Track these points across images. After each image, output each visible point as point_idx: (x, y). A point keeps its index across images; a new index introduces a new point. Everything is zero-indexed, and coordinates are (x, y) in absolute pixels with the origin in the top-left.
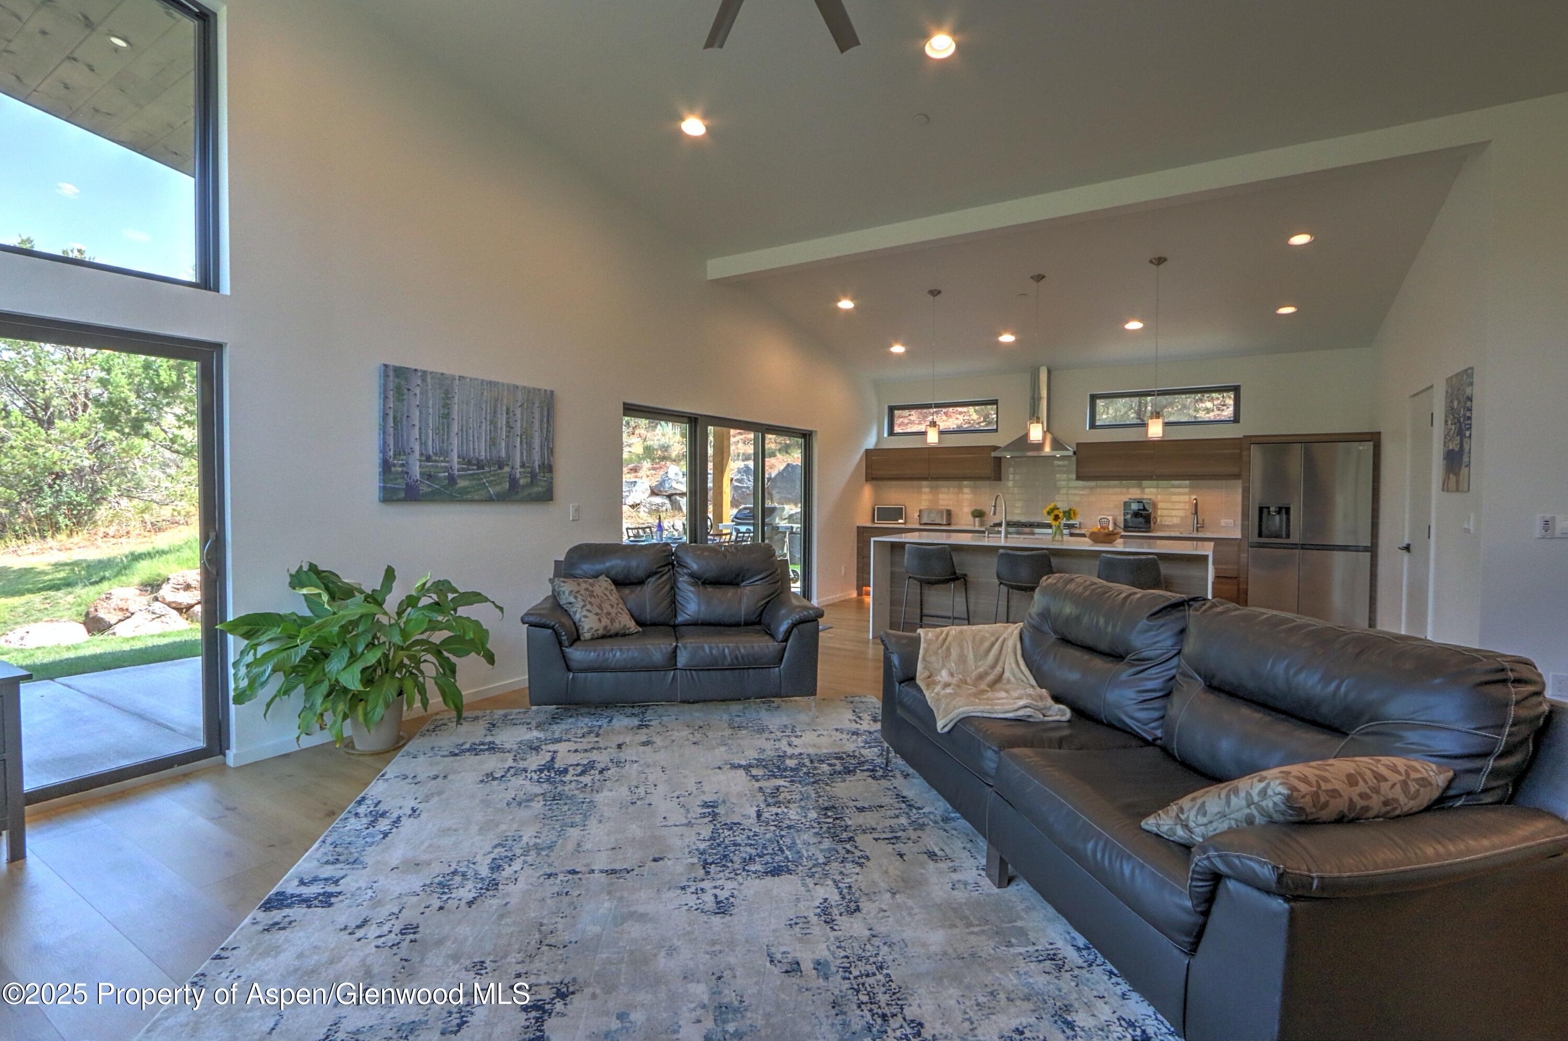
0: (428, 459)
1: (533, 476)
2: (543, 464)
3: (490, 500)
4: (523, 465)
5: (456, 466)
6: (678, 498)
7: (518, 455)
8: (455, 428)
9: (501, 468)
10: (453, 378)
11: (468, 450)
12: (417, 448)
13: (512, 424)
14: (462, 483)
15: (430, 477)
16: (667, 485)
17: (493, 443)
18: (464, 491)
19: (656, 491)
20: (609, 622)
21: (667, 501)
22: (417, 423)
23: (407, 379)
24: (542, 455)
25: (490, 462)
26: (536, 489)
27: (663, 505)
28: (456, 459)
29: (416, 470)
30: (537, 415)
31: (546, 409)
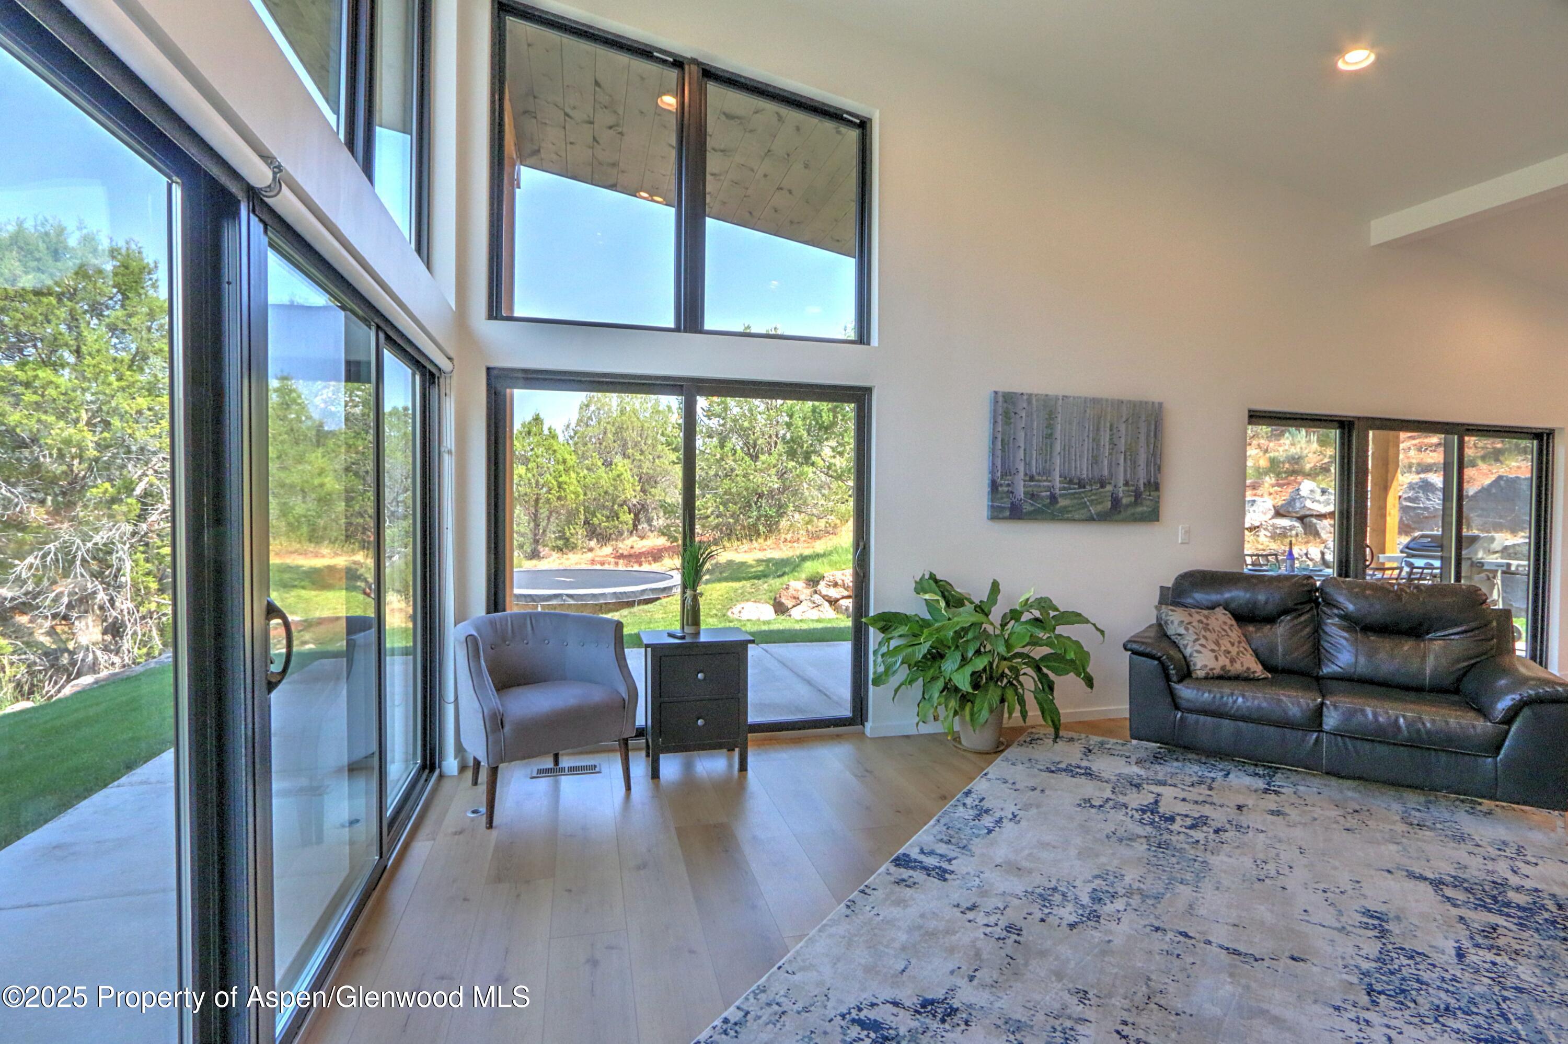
0: (1032, 479)
1: (1138, 495)
2: (1149, 482)
3: (1091, 519)
4: (1126, 484)
5: (1057, 485)
6: (1314, 520)
7: (1122, 474)
8: (1058, 448)
9: (1102, 486)
10: (1057, 398)
11: (1070, 470)
12: (1022, 469)
13: (1115, 441)
14: (1063, 502)
15: (1033, 496)
16: (1298, 505)
17: (1095, 460)
18: (1065, 510)
19: (1282, 512)
20: (1227, 662)
21: (1297, 524)
22: (1022, 445)
23: (1014, 404)
24: (1148, 472)
25: (1091, 482)
26: (1140, 509)
27: (1292, 528)
28: (1058, 479)
29: (1020, 490)
30: (1143, 430)
31: (1153, 423)
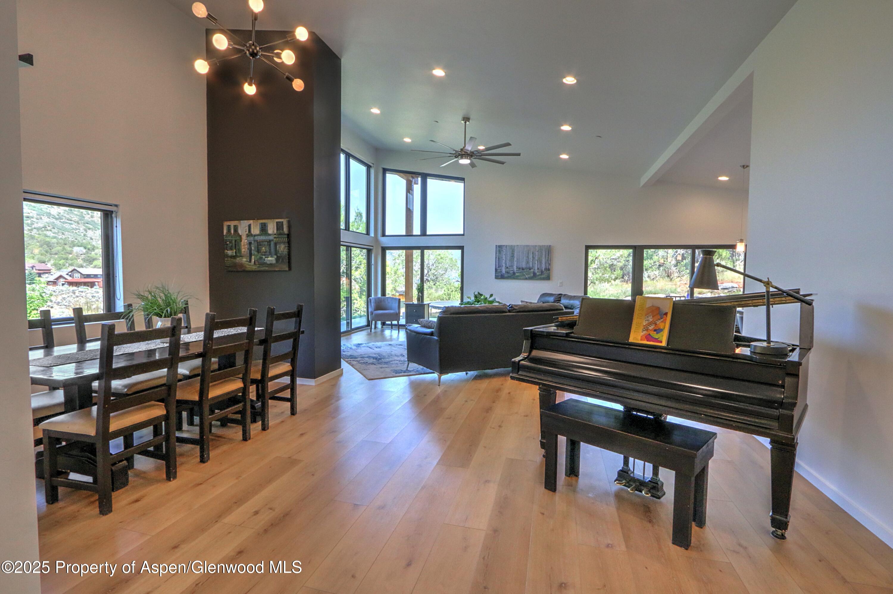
0: (507, 268)
1: (542, 272)
2: (546, 268)
3: (526, 279)
4: (538, 269)
5: (515, 269)
7: (537, 266)
8: (515, 259)
9: (530, 270)
10: (515, 246)
11: (519, 265)
12: (504, 265)
13: (534, 257)
14: (517, 274)
15: (507, 273)
17: (528, 262)
18: (518, 276)
22: (504, 259)
23: (502, 248)
24: (546, 266)
25: (526, 268)
26: (543, 276)
28: (515, 267)
29: (504, 271)
30: (544, 253)
31: (547, 251)
